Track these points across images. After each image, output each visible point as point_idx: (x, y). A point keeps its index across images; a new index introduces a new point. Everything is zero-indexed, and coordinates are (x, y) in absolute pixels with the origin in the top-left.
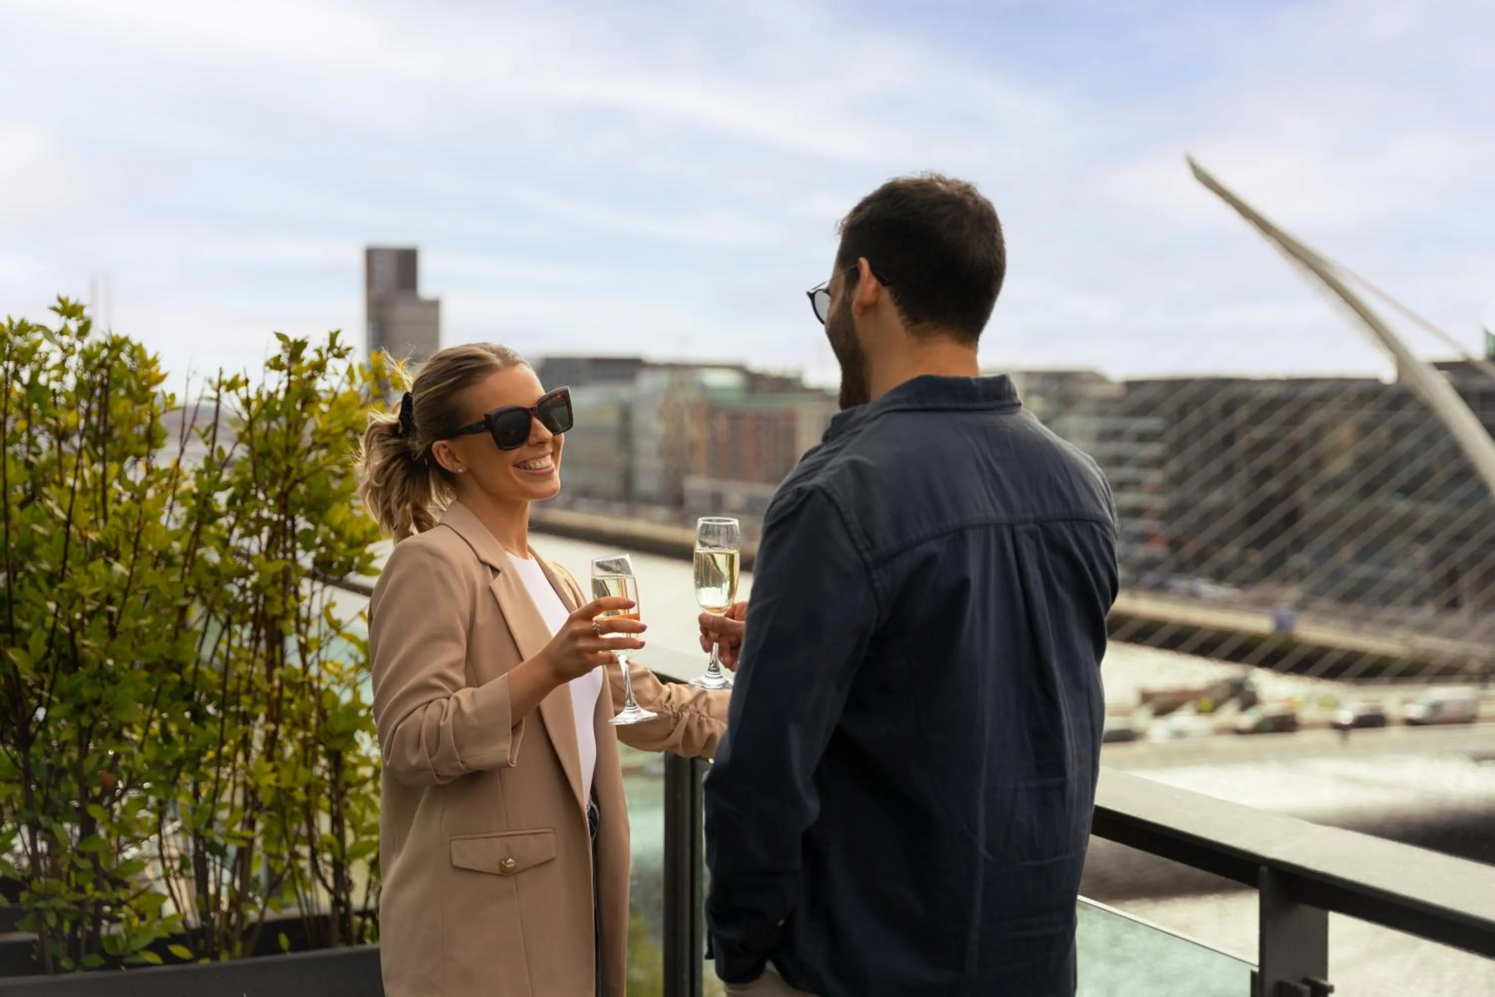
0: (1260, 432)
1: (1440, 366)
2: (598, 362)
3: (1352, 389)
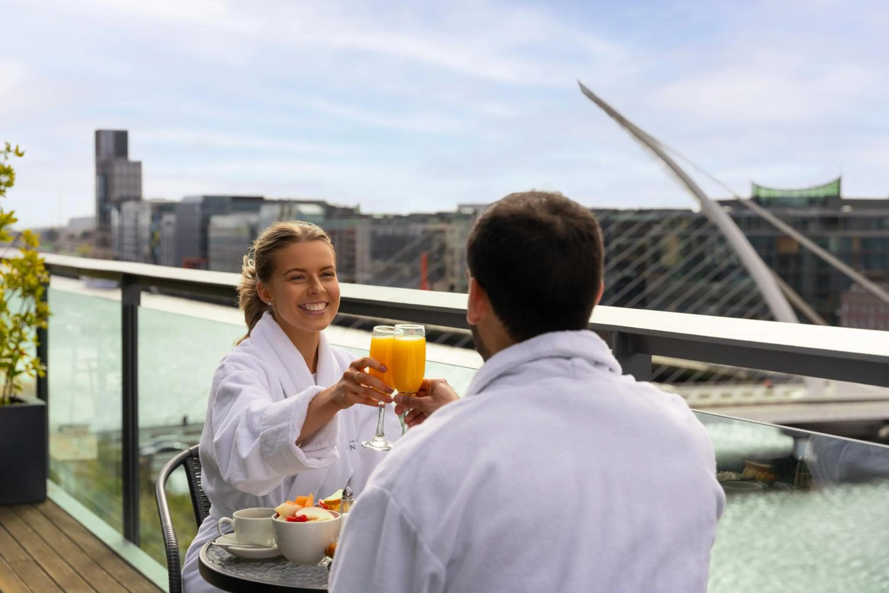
0: (622, 240)
1: (723, 203)
2: (237, 199)
3: (675, 215)
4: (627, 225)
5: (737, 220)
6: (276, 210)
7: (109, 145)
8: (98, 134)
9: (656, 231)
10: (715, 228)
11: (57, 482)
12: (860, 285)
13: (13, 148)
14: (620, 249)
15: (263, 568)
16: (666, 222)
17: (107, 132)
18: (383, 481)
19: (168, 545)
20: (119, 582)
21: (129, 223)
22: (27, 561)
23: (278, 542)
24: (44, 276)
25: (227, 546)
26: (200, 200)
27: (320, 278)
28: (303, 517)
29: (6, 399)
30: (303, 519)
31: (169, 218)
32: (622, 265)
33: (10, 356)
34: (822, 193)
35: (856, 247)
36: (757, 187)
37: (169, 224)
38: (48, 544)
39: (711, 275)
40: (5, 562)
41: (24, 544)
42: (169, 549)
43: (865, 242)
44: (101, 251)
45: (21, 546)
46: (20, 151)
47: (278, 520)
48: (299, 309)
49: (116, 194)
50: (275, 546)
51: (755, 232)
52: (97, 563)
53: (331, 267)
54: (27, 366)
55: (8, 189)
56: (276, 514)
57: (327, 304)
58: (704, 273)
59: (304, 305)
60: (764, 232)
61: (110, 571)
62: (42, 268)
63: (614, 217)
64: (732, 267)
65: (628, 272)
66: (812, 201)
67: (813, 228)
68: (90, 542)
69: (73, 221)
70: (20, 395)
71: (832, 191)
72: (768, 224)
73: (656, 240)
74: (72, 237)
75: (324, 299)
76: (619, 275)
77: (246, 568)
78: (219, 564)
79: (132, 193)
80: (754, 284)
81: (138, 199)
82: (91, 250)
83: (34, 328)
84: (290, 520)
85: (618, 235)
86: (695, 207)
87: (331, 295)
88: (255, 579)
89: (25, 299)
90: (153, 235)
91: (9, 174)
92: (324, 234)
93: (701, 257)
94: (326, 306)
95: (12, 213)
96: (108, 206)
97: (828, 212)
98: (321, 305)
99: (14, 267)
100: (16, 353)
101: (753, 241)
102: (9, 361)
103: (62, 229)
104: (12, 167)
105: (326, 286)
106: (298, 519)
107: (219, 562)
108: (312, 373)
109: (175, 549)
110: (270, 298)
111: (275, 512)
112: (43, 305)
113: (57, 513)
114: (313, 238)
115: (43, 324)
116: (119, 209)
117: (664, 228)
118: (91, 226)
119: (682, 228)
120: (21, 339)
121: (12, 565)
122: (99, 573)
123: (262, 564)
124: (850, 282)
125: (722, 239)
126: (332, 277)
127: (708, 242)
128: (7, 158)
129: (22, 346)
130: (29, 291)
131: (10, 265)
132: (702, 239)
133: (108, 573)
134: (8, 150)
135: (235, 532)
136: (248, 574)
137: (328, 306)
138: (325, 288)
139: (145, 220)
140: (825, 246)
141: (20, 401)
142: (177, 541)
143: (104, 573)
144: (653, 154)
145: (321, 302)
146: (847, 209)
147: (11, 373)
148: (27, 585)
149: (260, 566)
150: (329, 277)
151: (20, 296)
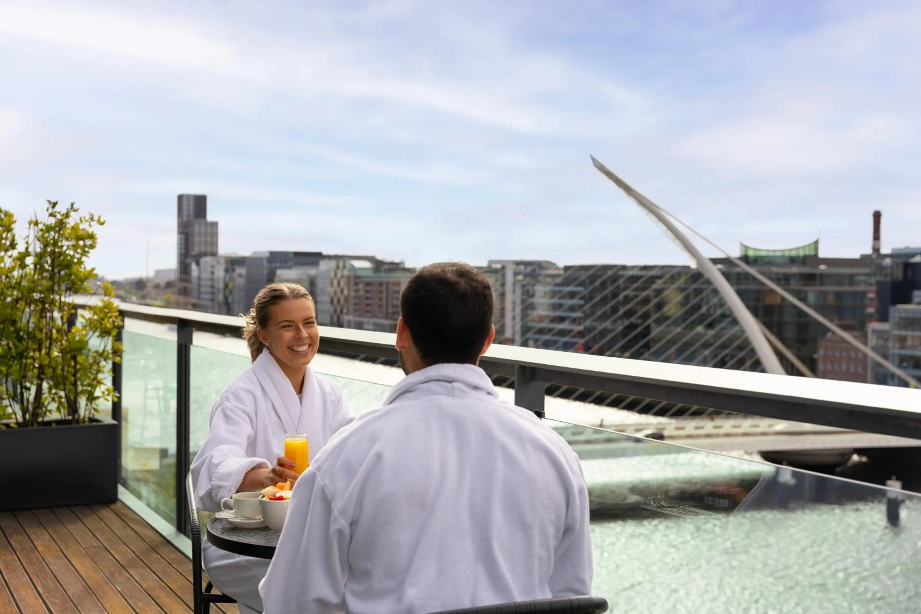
0: (629, 292)
1: (715, 261)
2: (297, 254)
3: (675, 271)
4: (634, 279)
5: (727, 276)
6: (333, 264)
7: (190, 208)
8: (180, 198)
9: (658, 284)
10: (709, 282)
11: (125, 485)
12: (834, 333)
13: (96, 218)
14: (627, 299)
15: (252, 534)
16: (668, 276)
17: (188, 196)
18: (316, 466)
19: (192, 523)
20: (169, 563)
21: (206, 275)
22: (99, 547)
23: (263, 517)
24: (118, 322)
25: (227, 519)
26: (267, 255)
27: (304, 326)
28: (281, 497)
29: (86, 419)
30: (281, 498)
31: (241, 270)
32: (628, 314)
33: (89, 385)
34: (801, 253)
35: (831, 300)
36: (747, 248)
37: (240, 275)
38: (117, 535)
39: (707, 322)
40: (80, 547)
41: (97, 534)
42: (193, 526)
43: (839, 295)
44: (182, 299)
45: (94, 535)
46: (102, 220)
47: (264, 499)
48: (288, 349)
49: (196, 250)
50: (262, 519)
51: (744, 287)
52: (154, 549)
53: (311, 317)
54: (103, 393)
55: (90, 251)
56: (262, 495)
57: (310, 345)
58: (700, 321)
59: (293, 346)
60: (753, 287)
61: (163, 555)
62: (117, 314)
63: (621, 273)
64: (724, 316)
65: (633, 320)
66: (793, 260)
67: (794, 284)
68: (149, 533)
69: (157, 272)
70: (97, 416)
71: (809, 252)
72: (755, 279)
73: (659, 292)
74: (157, 286)
75: (308, 341)
76: (626, 322)
77: (239, 534)
78: (221, 531)
79: (209, 249)
80: (743, 331)
81: (214, 254)
82: (173, 298)
83: (110, 363)
84: (271, 499)
85: (625, 289)
86: (693, 264)
87: (312, 338)
88: (245, 541)
89: (102, 339)
90: (226, 286)
91: (92, 239)
92: (307, 293)
93: (697, 307)
94: (309, 347)
95: (93, 269)
96: (188, 261)
97: (807, 270)
98: (305, 347)
99: (95, 314)
100: (95, 383)
101: (741, 294)
102: (89, 389)
103: (148, 280)
104: (95, 233)
105: (309, 332)
106: (277, 499)
107: (221, 530)
108: (298, 394)
109: (197, 526)
110: (267, 340)
111: (262, 494)
112: (117, 344)
113: (126, 511)
114: (297, 295)
115: (118, 359)
116: (198, 264)
117: (665, 283)
118: (173, 277)
119: (680, 282)
120: (98, 371)
121: (87, 550)
122: (154, 556)
123: (252, 531)
124: (827, 330)
125: (715, 292)
126: (313, 324)
127: (704, 294)
128: (90, 226)
129: (100, 376)
130: (105, 333)
131: (92, 312)
132: (698, 292)
133: (161, 556)
134: (92, 219)
135: (234, 509)
136: (240, 538)
137: (310, 347)
138: (307, 333)
139: (220, 273)
140: (803, 300)
141: (97, 421)
142: (199, 521)
143: (159, 556)
144: (655, 219)
145: (305, 344)
146: (823, 267)
147: (91, 398)
148: (97, 565)
149: (250, 533)
150: (310, 325)
151: (99, 336)
